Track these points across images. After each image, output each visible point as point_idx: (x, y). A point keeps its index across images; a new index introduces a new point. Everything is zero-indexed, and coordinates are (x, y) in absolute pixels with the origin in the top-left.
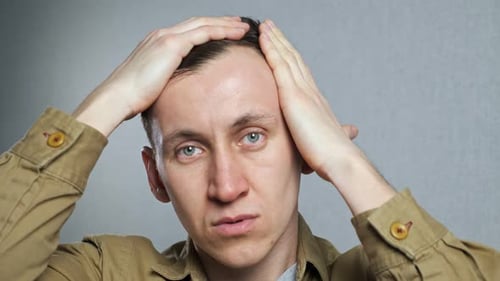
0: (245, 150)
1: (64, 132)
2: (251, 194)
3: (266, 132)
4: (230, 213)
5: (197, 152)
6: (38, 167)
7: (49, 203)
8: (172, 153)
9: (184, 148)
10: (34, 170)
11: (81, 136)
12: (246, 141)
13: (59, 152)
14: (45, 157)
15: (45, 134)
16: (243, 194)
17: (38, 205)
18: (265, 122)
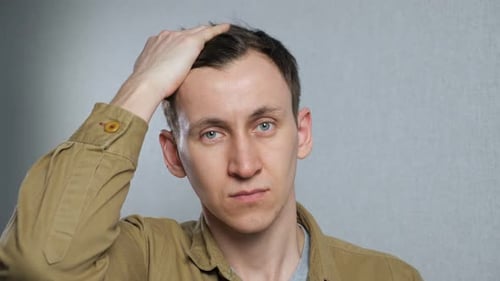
0: (259, 136)
1: (117, 121)
2: (264, 172)
3: (276, 122)
4: (246, 187)
5: (218, 135)
6: (103, 147)
7: (121, 176)
8: (197, 137)
9: (207, 133)
10: (100, 151)
11: (131, 124)
12: (259, 129)
13: (117, 136)
14: (106, 140)
15: (101, 124)
16: (258, 172)
17: (114, 177)
18: (276, 114)
